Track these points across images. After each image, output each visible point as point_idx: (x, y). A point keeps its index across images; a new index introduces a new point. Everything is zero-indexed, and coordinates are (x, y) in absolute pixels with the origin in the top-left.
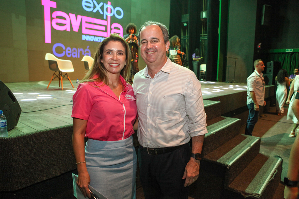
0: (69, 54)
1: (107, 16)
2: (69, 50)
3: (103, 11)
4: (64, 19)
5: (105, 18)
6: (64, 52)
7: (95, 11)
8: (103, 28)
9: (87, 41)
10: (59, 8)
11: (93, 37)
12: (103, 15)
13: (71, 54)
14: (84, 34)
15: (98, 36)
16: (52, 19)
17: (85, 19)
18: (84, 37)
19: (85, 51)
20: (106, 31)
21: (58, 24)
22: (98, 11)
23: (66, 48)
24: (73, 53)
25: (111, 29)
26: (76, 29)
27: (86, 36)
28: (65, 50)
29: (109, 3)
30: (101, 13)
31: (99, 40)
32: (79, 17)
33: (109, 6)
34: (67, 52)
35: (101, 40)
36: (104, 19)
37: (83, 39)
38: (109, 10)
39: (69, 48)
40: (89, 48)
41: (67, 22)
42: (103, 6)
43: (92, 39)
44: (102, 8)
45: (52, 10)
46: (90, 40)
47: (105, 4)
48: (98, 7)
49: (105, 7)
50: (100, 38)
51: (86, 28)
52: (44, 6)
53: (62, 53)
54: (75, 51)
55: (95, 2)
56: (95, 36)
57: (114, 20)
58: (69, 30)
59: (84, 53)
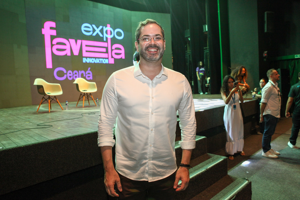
0: (70, 77)
1: (107, 38)
2: (70, 73)
3: (103, 34)
4: (64, 44)
5: (105, 40)
6: (65, 76)
7: (94, 34)
8: (104, 50)
9: (88, 63)
10: (59, 35)
11: (94, 59)
12: (103, 37)
13: (72, 77)
14: (84, 57)
15: (99, 58)
16: (52, 45)
17: (85, 42)
18: (84, 60)
19: (87, 73)
20: (107, 52)
21: (58, 50)
22: (97, 34)
23: (67, 72)
24: (74, 76)
25: (112, 50)
26: (76, 53)
27: (87, 59)
28: (66, 74)
29: (109, 25)
30: (101, 35)
31: (100, 61)
32: (79, 42)
33: (109, 28)
34: (68, 75)
35: (102, 61)
36: (104, 42)
37: (84, 61)
38: (109, 32)
39: (70, 71)
40: (90, 70)
41: (68, 47)
42: (102, 29)
43: (93, 61)
44: (102, 31)
45: (52, 38)
46: (91, 62)
47: (104, 27)
48: (98, 31)
49: (105, 29)
51: (87, 51)
52: (44, 35)
53: (63, 76)
54: (76, 74)
55: (94, 26)
57: (114, 41)
58: (69, 54)
59: (86, 75)
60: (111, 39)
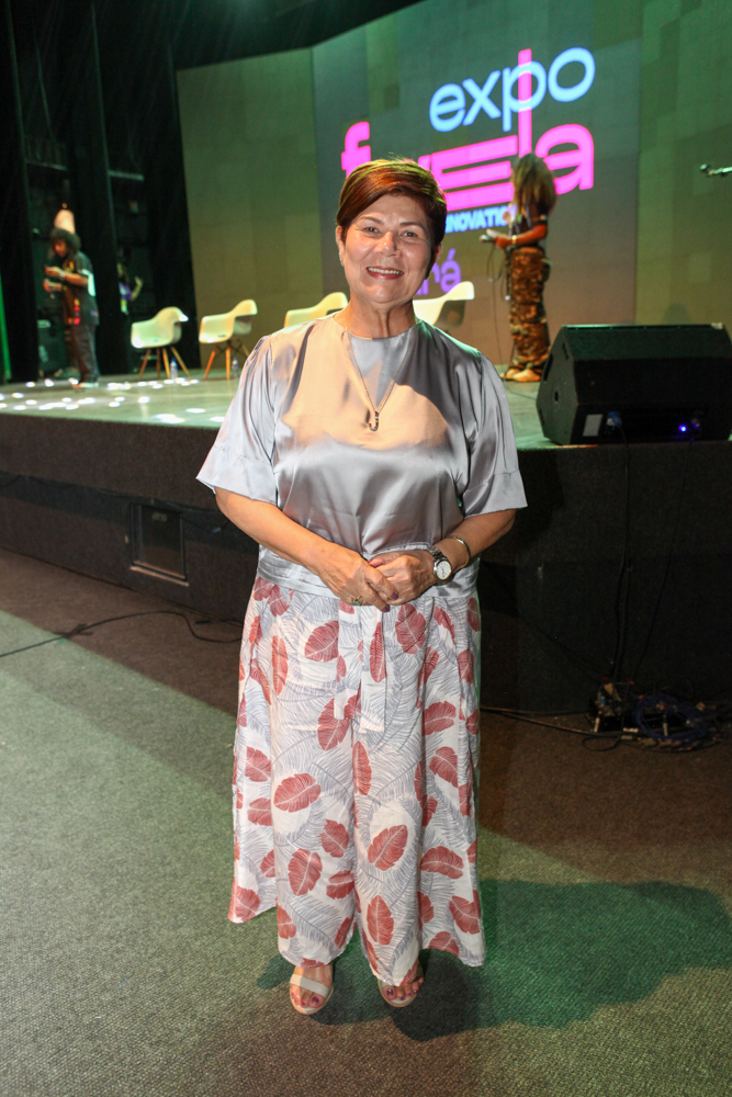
1: (515, 116)
3: (499, 104)
5: (507, 126)
7: (471, 117)
8: (503, 171)
11: (467, 216)
12: (500, 120)
15: (483, 208)
17: (441, 160)
19: (443, 270)
22: (482, 112)
29: (525, 55)
30: (493, 112)
31: (486, 218)
33: (527, 68)
35: (494, 218)
36: (502, 135)
38: (525, 87)
40: (456, 258)
42: (499, 83)
43: (463, 222)
44: (496, 97)
46: (457, 229)
47: (506, 72)
48: (482, 99)
49: (509, 81)
50: (490, 212)
52: (346, 172)
55: (470, 85)
56: (471, 210)
57: (546, 116)
59: (441, 276)
60: (534, 112)
